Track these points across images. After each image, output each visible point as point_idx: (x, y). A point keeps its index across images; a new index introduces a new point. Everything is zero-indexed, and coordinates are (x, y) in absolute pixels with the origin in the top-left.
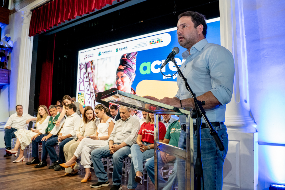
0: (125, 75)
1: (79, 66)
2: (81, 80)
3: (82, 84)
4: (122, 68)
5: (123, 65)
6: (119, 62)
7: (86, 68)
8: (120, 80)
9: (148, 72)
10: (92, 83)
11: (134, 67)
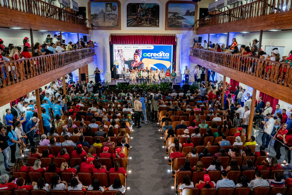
0: (137, 56)
1: (114, 50)
2: (116, 56)
3: (116, 57)
4: (136, 54)
5: (136, 53)
6: (135, 52)
7: (119, 51)
8: (135, 57)
9: (146, 56)
10: (122, 57)
11: (141, 54)
